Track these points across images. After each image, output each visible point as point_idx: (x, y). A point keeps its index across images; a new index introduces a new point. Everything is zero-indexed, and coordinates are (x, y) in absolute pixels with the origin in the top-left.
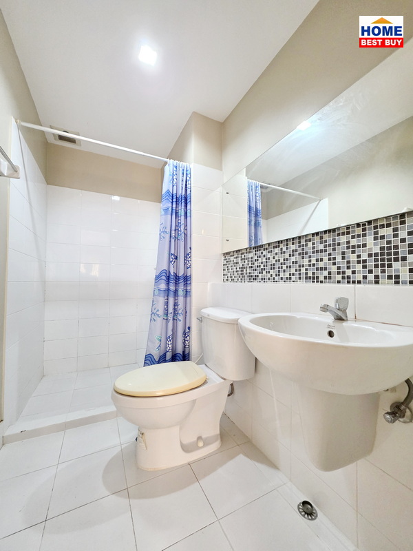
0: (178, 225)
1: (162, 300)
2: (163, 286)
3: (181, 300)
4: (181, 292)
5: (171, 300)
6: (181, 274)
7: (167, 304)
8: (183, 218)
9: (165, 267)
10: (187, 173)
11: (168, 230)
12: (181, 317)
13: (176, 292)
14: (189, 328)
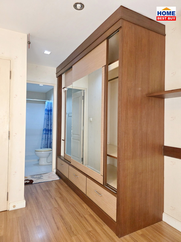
0: (49, 117)
1: (44, 135)
2: (45, 132)
3: (49, 135)
4: (49, 134)
5: (47, 135)
6: (49, 129)
7: (46, 136)
8: (50, 115)
9: (45, 128)
10: (51, 104)
11: (46, 119)
12: (49, 140)
13: (48, 134)
14: (51, 142)
